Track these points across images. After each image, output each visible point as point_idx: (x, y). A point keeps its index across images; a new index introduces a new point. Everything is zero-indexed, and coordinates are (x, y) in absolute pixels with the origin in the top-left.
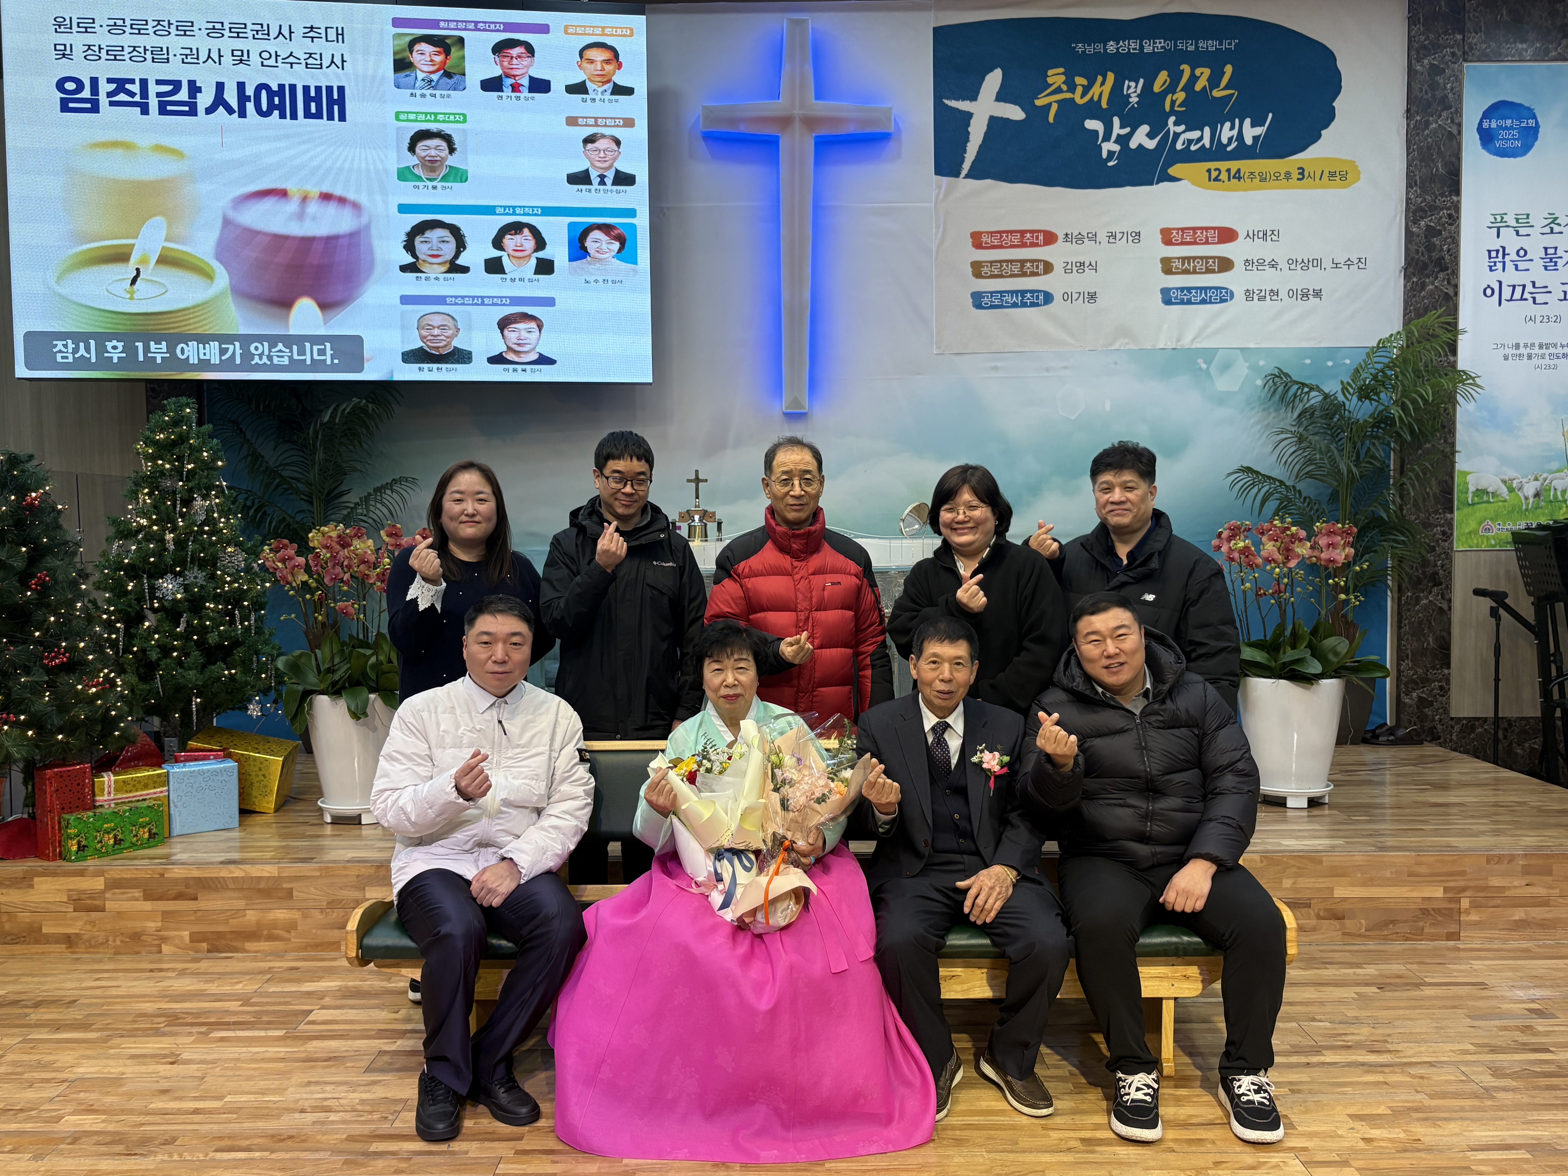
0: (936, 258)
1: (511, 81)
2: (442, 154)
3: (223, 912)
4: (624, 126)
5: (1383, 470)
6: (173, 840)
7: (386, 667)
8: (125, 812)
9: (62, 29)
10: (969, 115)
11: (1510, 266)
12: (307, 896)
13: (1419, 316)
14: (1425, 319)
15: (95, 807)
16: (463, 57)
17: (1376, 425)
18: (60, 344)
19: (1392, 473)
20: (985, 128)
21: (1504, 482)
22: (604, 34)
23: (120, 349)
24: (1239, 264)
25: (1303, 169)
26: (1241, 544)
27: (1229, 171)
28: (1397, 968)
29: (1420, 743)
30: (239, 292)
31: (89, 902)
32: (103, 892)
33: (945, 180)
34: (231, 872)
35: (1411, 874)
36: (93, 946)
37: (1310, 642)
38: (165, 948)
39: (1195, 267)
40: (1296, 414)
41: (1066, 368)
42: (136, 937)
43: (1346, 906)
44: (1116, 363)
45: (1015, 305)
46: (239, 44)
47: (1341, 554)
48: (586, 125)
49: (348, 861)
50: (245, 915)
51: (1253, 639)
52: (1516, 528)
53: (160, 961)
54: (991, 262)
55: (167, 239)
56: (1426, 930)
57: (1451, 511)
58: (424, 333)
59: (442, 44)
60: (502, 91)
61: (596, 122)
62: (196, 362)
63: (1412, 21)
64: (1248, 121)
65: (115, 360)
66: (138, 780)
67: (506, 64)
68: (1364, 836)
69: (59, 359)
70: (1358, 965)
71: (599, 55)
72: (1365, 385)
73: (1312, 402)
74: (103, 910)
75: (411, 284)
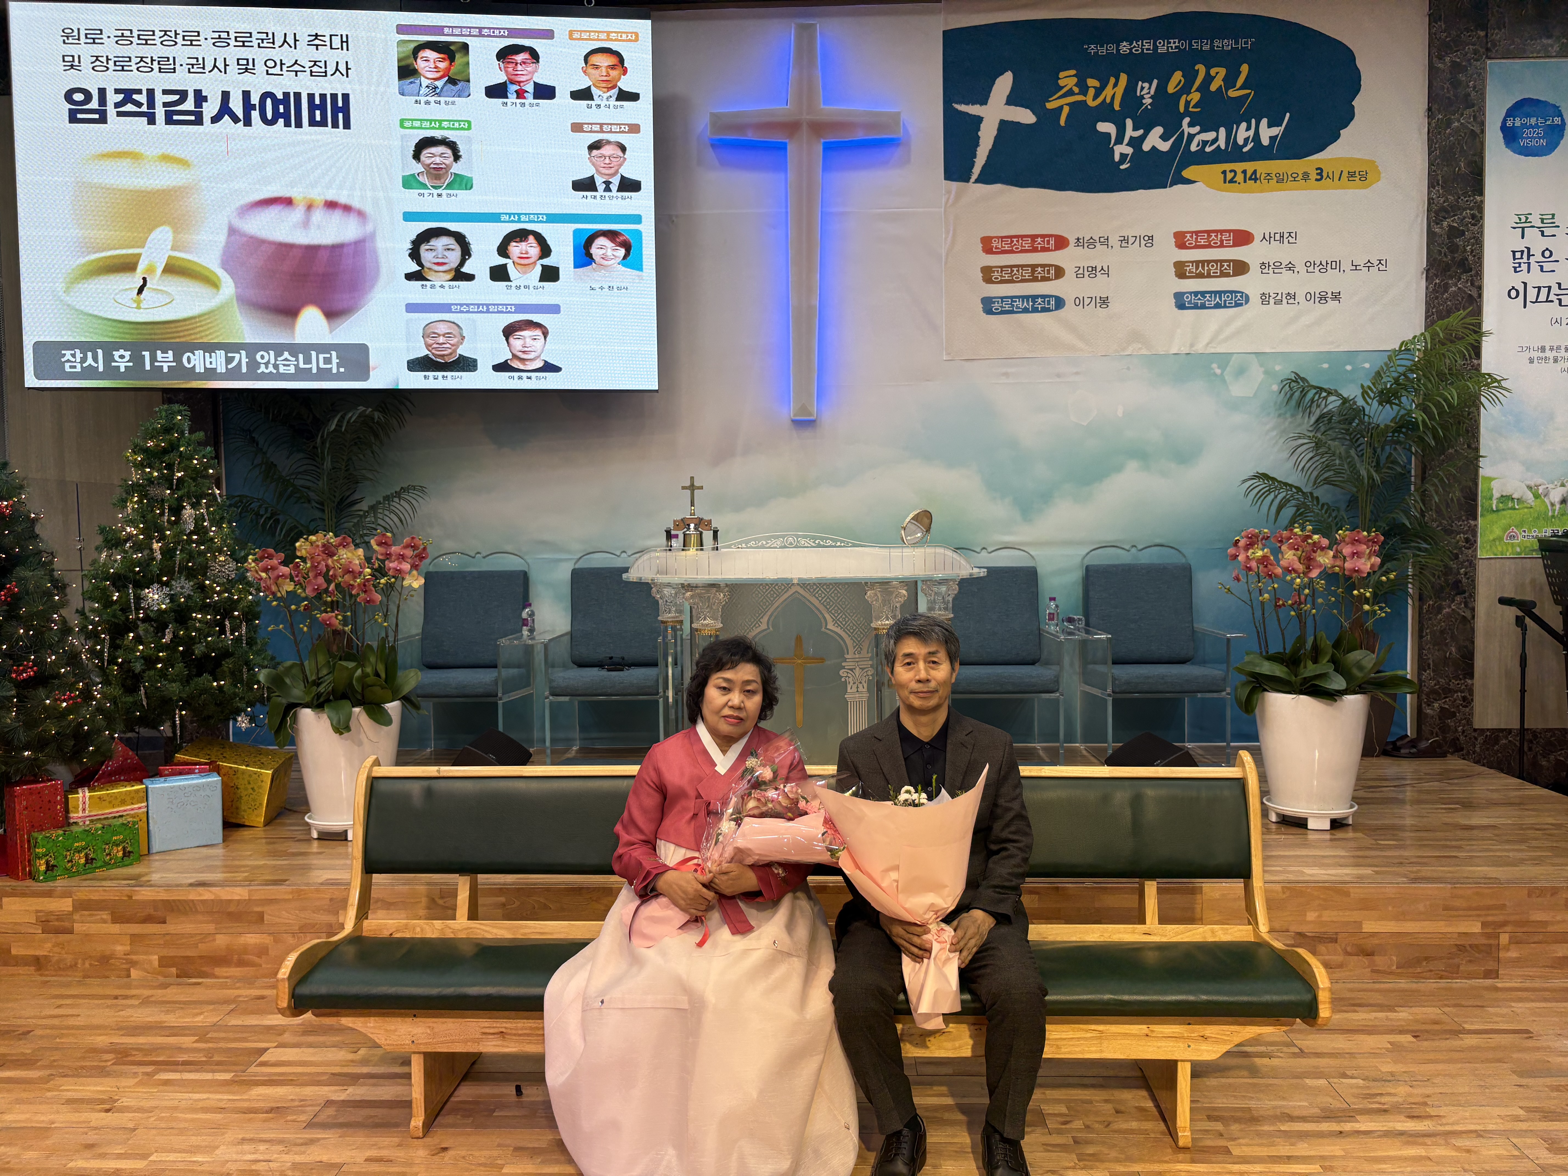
0: (946, 263)
1: (516, 87)
2: (447, 162)
3: (192, 935)
4: (630, 132)
5: (1405, 475)
6: (152, 858)
7: (372, 679)
8: (96, 830)
9: (71, 41)
10: (979, 120)
11: (1535, 267)
12: (278, 920)
13: (1441, 318)
14: (1451, 319)
15: (69, 824)
16: (468, 63)
17: (1398, 430)
18: (68, 354)
19: (1413, 479)
20: (995, 133)
21: (1530, 488)
22: (609, 39)
23: (127, 358)
24: (1254, 267)
25: (1321, 169)
26: (1260, 553)
27: (1244, 172)
28: (1432, 1012)
29: (1443, 755)
30: (244, 301)
31: (56, 923)
32: (71, 914)
33: (954, 185)
34: (200, 895)
35: (1446, 908)
36: (62, 968)
37: (1333, 655)
38: (134, 973)
39: (1209, 270)
40: (1313, 419)
41: (1077, 373)
42: (105, 960)
43: (1376, 941)
44: (1128, 369)
45: (1025, 311)
46: (244, 53)
47: (1367, 564)
48: (591, 132)
49: (322, 884)
50: (214, 940)
51: (1272, 651)
52: (1541, 535)
53: (129, 986)
54: (1001, 267)
55: (173, 248)
56: (1462, 968)
57: (1475, 518)
58: (430, 341)
59: (447, 51)
60: (507, 97)
61: (601, 128)
62: (202, 371)
63: (1433, 18)
64: (1264, 122)
65: (122, 370)
66: (115, 797)
67: (510, 70)
68: (1394, 865)
69: (68, 369)
70: (1391, 1008)
71: (604, 61)
72: (1386, 388)
73: (1330, 407)
74: (70, 931)
75: (416, 292)
